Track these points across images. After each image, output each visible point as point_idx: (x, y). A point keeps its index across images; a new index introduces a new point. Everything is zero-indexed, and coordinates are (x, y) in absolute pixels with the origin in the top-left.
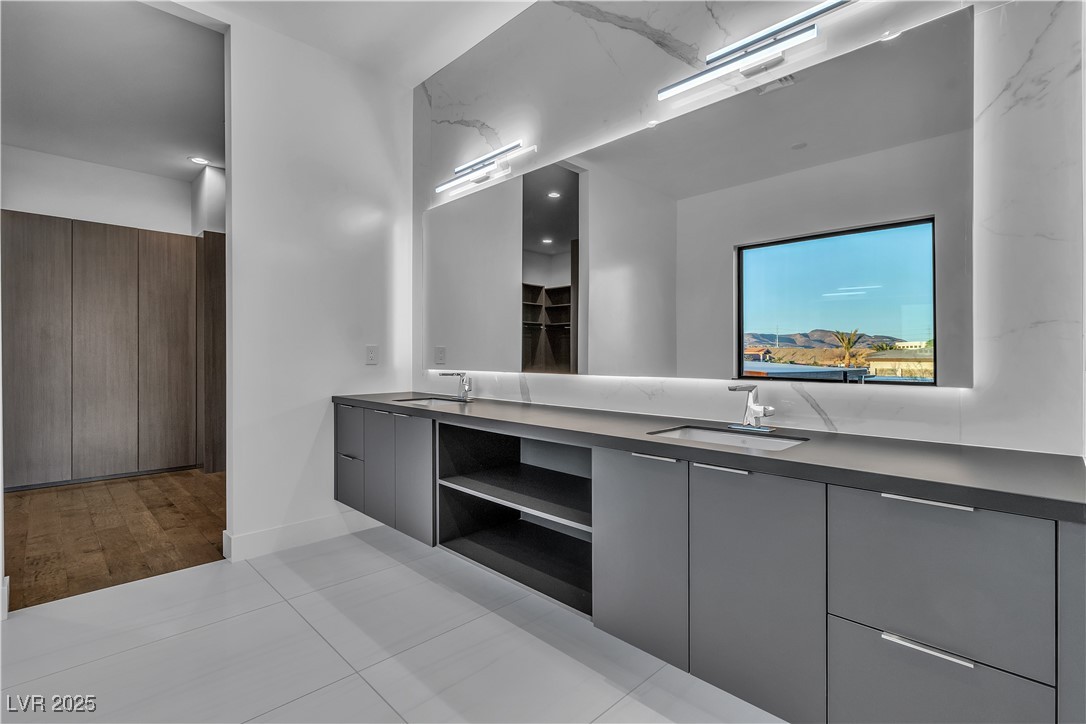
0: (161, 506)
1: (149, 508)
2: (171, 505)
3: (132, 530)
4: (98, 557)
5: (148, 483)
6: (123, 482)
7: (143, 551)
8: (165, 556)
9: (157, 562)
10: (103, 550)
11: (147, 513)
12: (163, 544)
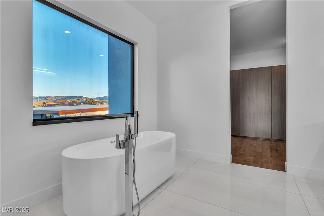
0: (273, 150)
1: (270, 149)
2: (277, 150)
3: (263, 154)
4: (252, 158)
5: (273, 143)
6: (267, 141)
7: (263, 160)
8: (268, 164)
9: (265, 165)
10: (254, 156)
11: (269, 151)
12: (269, 161)
